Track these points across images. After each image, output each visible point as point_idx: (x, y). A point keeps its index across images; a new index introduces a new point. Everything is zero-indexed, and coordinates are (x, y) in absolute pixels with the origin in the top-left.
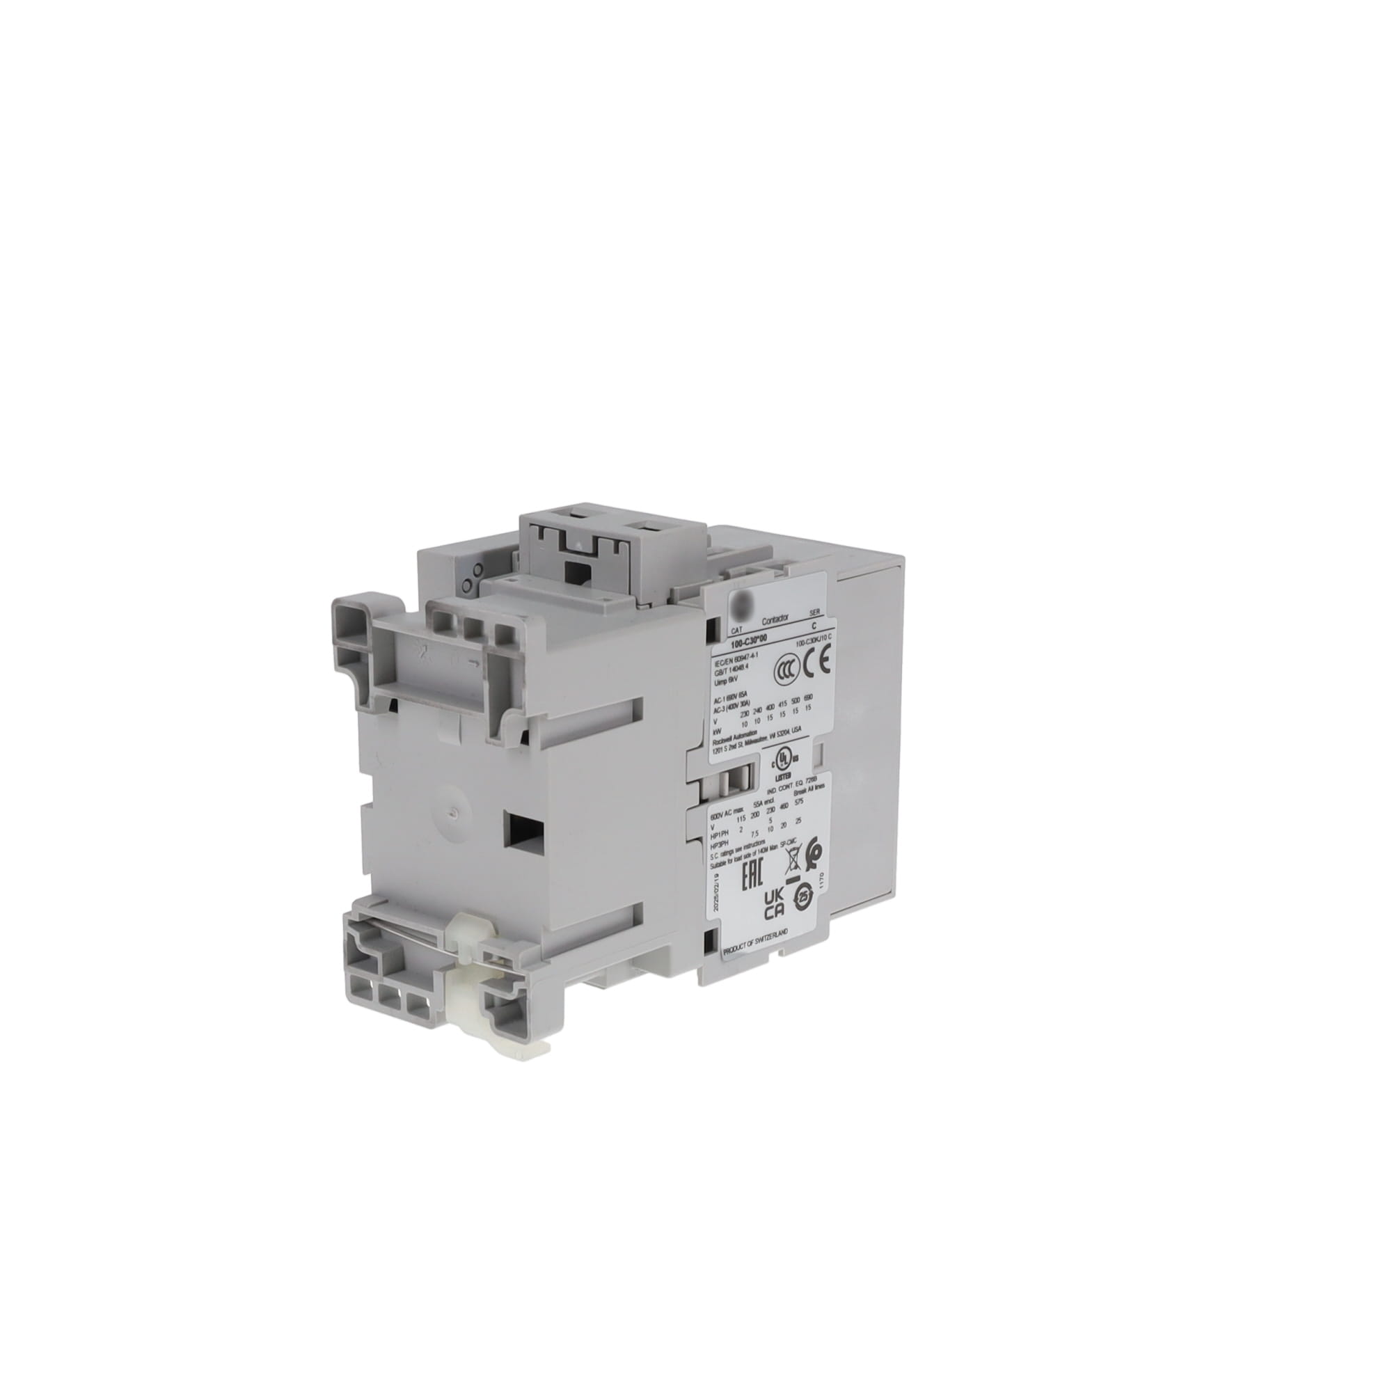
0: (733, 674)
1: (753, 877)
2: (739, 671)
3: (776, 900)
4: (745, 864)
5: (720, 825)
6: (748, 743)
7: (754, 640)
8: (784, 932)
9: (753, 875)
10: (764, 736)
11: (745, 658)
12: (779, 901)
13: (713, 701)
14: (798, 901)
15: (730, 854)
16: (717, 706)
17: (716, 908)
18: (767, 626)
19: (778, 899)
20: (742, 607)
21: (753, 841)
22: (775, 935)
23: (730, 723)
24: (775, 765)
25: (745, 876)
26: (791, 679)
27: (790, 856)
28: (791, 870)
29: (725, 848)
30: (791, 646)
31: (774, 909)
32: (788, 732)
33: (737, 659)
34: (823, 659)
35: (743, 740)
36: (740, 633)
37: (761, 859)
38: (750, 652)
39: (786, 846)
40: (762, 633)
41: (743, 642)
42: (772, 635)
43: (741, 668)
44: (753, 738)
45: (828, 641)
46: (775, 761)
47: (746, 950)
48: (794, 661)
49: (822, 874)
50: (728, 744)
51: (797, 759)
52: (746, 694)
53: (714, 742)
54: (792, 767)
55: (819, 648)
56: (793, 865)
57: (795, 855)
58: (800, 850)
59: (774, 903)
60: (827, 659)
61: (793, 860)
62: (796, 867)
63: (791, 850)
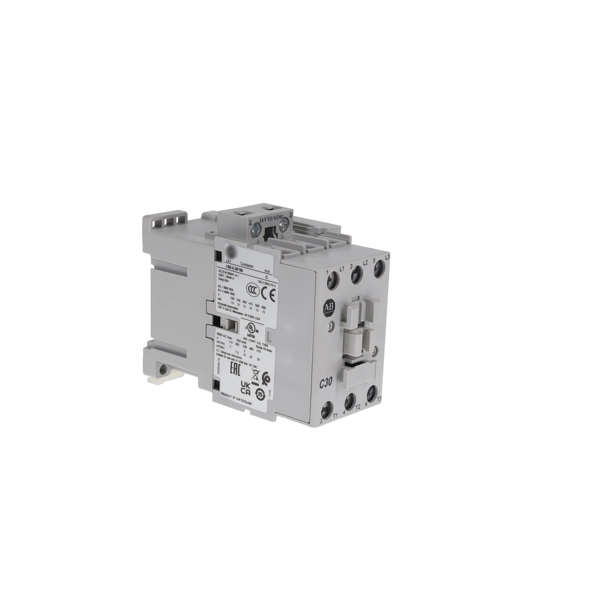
0: (227, 279)
1: (235, 370)
2: (229, 278)
4: (232, 363)
5: (221, 339)
6: (233, 311)
7: (237, 269)
8: (250, 404)
9: (235, 369)
10: (242, 313)
11: (232, 274)
13: (217, 286)
14: (258, 395)
15: (225, 354)
16: (219, 288)
17: (218, 372)
18: (242, 266)
19: (248, 387)
20: (232, 253)
21: (236, 355)
22: (245, 402)
23: (226, 299)
24: (247, 328)
25: (231, 368)
26: (254, 295)
28: (254, 379)
29: (222, 350)
30: (256, 281)
31: (245, 391)
32: (253, 317)
33: (228, 273)
34: (271, 295)
35: (232, 309)
36: (230, 263)
37: (239, 365)
38: (235, 273)
39: (251, 367)
40: (241, 268)
41: (232, 267)
42: (245, 271)
43: (230, 278)
44: (236, 311)
45: (273, 288)
46: (247, 326)
47: (232, 399)
48: (256, 287)
49: (270, 391)
50: (225, 307)
51: (257, 331)
52: (232, 290)
53: (218, 303)
54: (255, 334)
55: (270, 288)
56: (255, 377)
57: (256, 374)
58: (259, 373)
59: (245, 388)
60: (273, 295)
61: (256, 375)
62: (257, 379)
63: (254, 370)
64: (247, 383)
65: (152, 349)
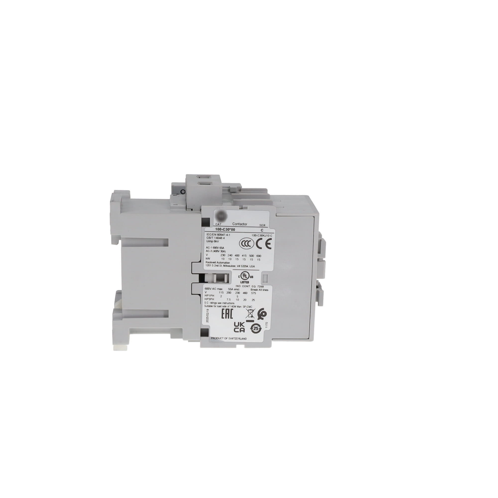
0: (216, 240)
1: (227, 315)
2: (219, 239)
3: (240, 326)
4: (223, 309)
5: (209, 292)
6: (224, 266)
7: (228, 229)
8: (245, 339)
9: (228, 314)
10: (234, 265)
11: (223, 235)
12: (242, 327)
13: (205, 247)
14: (253, 329)
15: (215, 304)
16: (208, 249)
17: (207, 321)
18: (235, 226)
19: (241, 326)
20: (221, 217)
21: (228, 302)
22: (239, 338)
23: (216, 257)
24: (240, 277)
25: (223, 314)
26: (248, 247)
27: (249, 312)
28: (249, 317)
29: (212, 301)
30: (250, 235)
31: (239, 329)
32: (247, 266)
33: (218, 235)
34: (267, 244)
35: (223, 264)
36: (220, 225)
37: (232, 309)
38: (226, 233)
39: (246, 308)
40: (233, 228)
41: (222, 229)
42: (237, 229)
43: (221, 238)
44: (228, 265)
45: (270, 237)
46: (240, 275)
47: (224, 340)
48: (250, 241)
49: (266, 323)
50: (214, 264)
51: (252, 277)
52: (223, 248)
53: (206, 262)
54: (249, 280)
55: (265, 239)
56: (250, 316)
57: (251, 312)
58: (254, 311)
59: (239, 327)
60: (270, 244)
61: (250, 314)
62: (252, 317)
63: (249, 310)
64: (241, 323)
65: (123, 319)
